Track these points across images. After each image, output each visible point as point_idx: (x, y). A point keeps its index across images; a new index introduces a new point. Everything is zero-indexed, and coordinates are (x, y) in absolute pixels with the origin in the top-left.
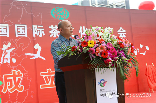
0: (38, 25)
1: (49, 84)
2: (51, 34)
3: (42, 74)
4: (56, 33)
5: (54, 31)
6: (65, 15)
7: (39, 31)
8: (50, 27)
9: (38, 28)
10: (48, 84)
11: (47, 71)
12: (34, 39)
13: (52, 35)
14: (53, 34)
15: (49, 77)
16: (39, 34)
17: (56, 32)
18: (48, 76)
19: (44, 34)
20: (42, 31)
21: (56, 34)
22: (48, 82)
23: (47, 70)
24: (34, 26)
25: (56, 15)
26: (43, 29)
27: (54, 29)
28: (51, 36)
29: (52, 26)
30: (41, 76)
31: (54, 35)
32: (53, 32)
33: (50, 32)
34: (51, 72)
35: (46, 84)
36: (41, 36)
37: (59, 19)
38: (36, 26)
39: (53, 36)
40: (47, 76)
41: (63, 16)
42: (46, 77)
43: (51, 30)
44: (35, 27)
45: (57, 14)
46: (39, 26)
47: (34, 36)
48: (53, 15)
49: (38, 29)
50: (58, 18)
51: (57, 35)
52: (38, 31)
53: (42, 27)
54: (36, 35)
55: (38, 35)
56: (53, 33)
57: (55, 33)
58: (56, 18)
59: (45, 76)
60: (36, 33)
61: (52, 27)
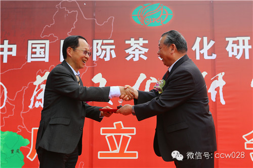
0: (103, 40)
1: (117, 151)
2: (129, 55)
3: (104, 131)
4: (140, 52)
5: (137, 48)
6: (163, 17)
7: (105, 50)
8: (127, 42)
9: (103, 44)
10: (115, 152)
11: (114, 127)
12: (94, 65)
13: (131, 56)
14: (134, 55)
15: (118, 138)
16: (105, 56)
17: (140, 50)
18: (115, 136)
19: (114, 56)
20: (111, 49)
21: (140, 55)
22: (114, 148)
23: (115, 123)
24: (95, 42)
25: (142, 18)
26: (114, 47)
27: (137, 46)
28: (128, 59)
29: (133, 39)
30: (102, 134)
31: (134, 57)
32: (134, 50)
33: (127, 51)
34: (123, 128)
35: (111, 152)
36: (107, 59)
37: (148, 26)
38: (100, 42)
39: (132, 59)
40: (113, 135)
41: (159, 19)
42: (110, 138)
43: (129, 46)
44: (97, 44)
45: (145, 17)
46: (105, 41)
47: (95, 59)
48: (136, 20)
49: (103, 47)
50: (146, 24)
51: (142, 56)
52: (102, 50)
53: (112, 41)
54: (97, 57)
55: (101, 57)
56: (134, 52)
57: (137, 52)
58: (143, 23)
59: (109, 135)
60: (98, 54)
61: (132, 42)
